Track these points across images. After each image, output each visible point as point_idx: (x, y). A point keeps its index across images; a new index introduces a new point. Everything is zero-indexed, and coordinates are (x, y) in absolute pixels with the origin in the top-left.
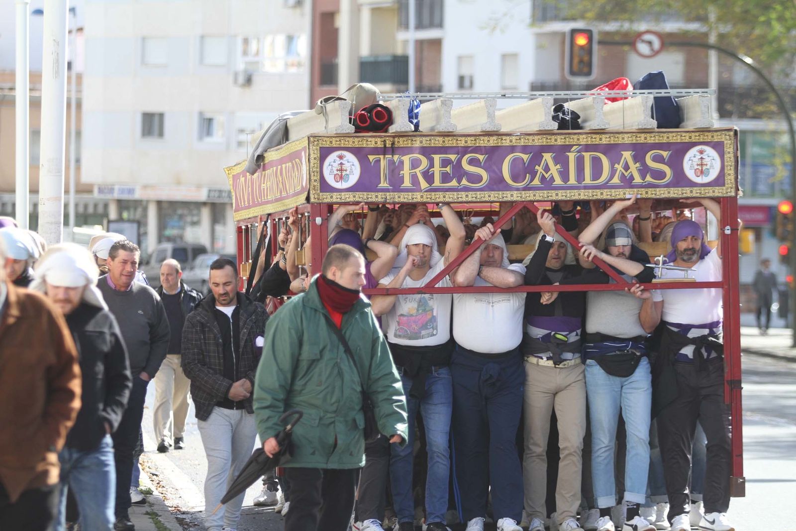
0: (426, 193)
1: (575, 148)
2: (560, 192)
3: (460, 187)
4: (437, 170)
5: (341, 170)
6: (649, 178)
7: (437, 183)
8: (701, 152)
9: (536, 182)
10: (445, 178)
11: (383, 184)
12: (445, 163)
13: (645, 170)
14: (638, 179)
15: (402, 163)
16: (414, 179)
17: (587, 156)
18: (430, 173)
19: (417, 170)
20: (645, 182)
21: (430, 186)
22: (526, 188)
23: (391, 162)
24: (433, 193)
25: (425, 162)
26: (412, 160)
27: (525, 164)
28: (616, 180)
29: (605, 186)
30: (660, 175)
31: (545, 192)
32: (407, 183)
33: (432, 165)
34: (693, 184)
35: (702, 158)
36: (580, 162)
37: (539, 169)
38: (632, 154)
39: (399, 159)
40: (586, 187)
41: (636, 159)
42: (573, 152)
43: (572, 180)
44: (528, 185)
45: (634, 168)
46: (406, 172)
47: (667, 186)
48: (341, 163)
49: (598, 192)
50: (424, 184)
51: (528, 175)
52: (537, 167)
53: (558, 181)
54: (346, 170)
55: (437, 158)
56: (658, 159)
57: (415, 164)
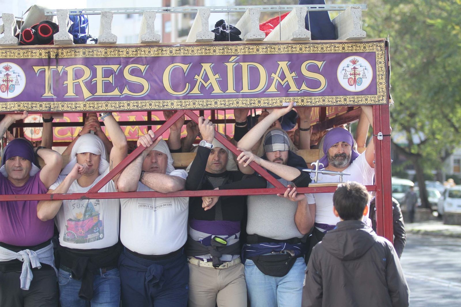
0: (88, 102)
1: (233, 58)
2: (219, 101)
3: (121, 96)
4: (100, 79)
5: (8, 81)
6: (304, 87)
7: (100, 92)
8: (354, 62)
9: (196, 91)
10: (108, 87)
11: (48, 94)
12: (107, 73)
13: (300, 80)
14: (294, 88)
15: (66, 73)
16: (78, 89)
17: (245, 66)
18: (93, 83)
19: (80, 80)
20: (301, 91)
21: (93, 95)
22: (187, 97)
23: (56, 73)
24: (96, 102)
25: (87, 73)
26: (75, 70)
27: (185, 74)
28: (273, 89)
29: (263, 94)
30: (315, 84)
31: (205, 100)
32: (71, 93)
33: (94, 75)
34: (346, 93)
35: (354, 68)
36: (238, 71)
37: (199, 79)
38: (288, 64)
39: (63, 70)
40: (244, 96)
41: (291, 68)
42: (231, 62)
43: (231, 89)
44: (188, 94)
45: (290, 77)
46: (70, 82)
47: (322, 94)
48: (7, 74)
49: (256, 100)
50: (87, 94)
51: (187, 84)
52: (196, 77)
53: (217, 90)
54: (12, 81)
55: (99, 69)
56: (313, 69)
57: (78, 75)
